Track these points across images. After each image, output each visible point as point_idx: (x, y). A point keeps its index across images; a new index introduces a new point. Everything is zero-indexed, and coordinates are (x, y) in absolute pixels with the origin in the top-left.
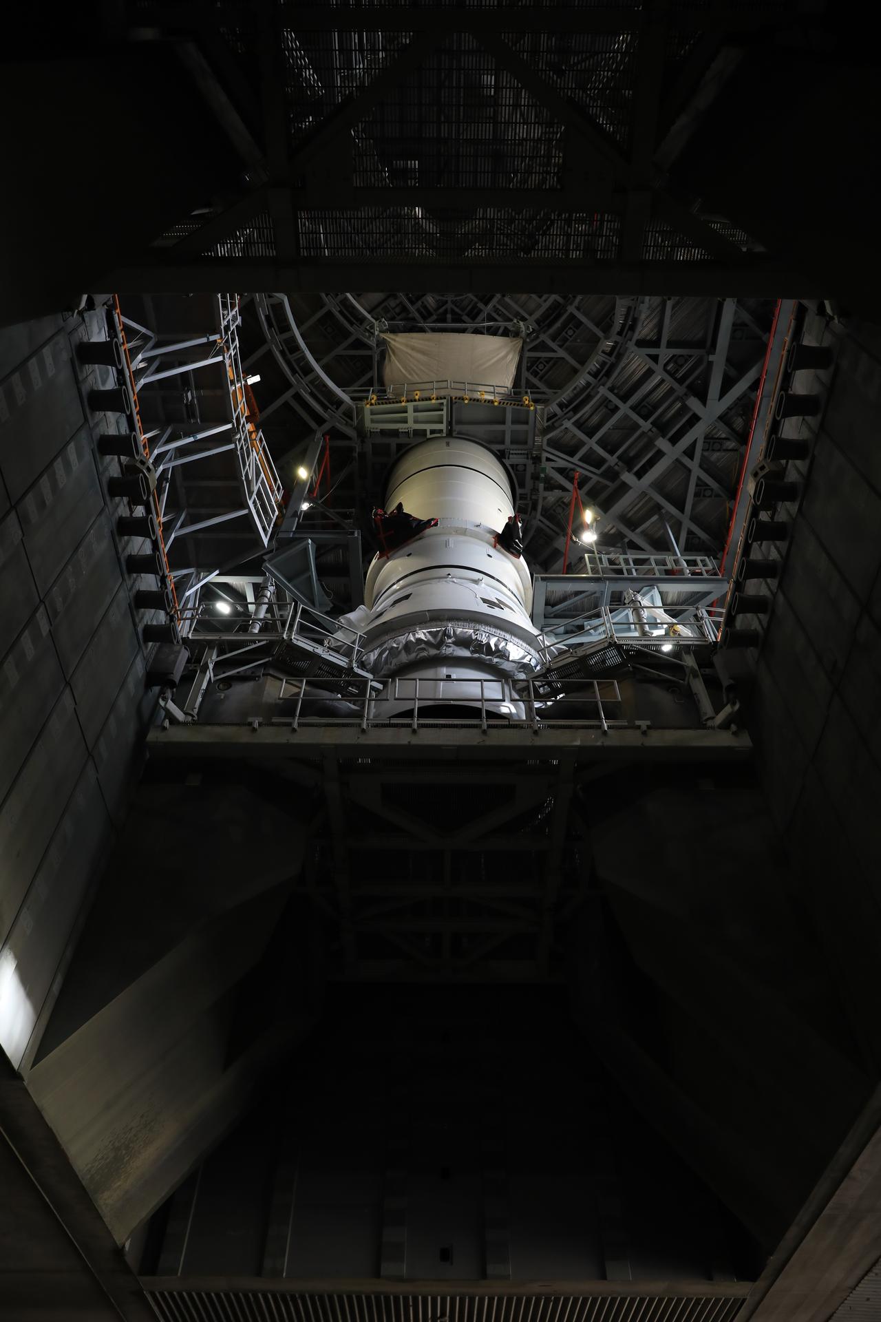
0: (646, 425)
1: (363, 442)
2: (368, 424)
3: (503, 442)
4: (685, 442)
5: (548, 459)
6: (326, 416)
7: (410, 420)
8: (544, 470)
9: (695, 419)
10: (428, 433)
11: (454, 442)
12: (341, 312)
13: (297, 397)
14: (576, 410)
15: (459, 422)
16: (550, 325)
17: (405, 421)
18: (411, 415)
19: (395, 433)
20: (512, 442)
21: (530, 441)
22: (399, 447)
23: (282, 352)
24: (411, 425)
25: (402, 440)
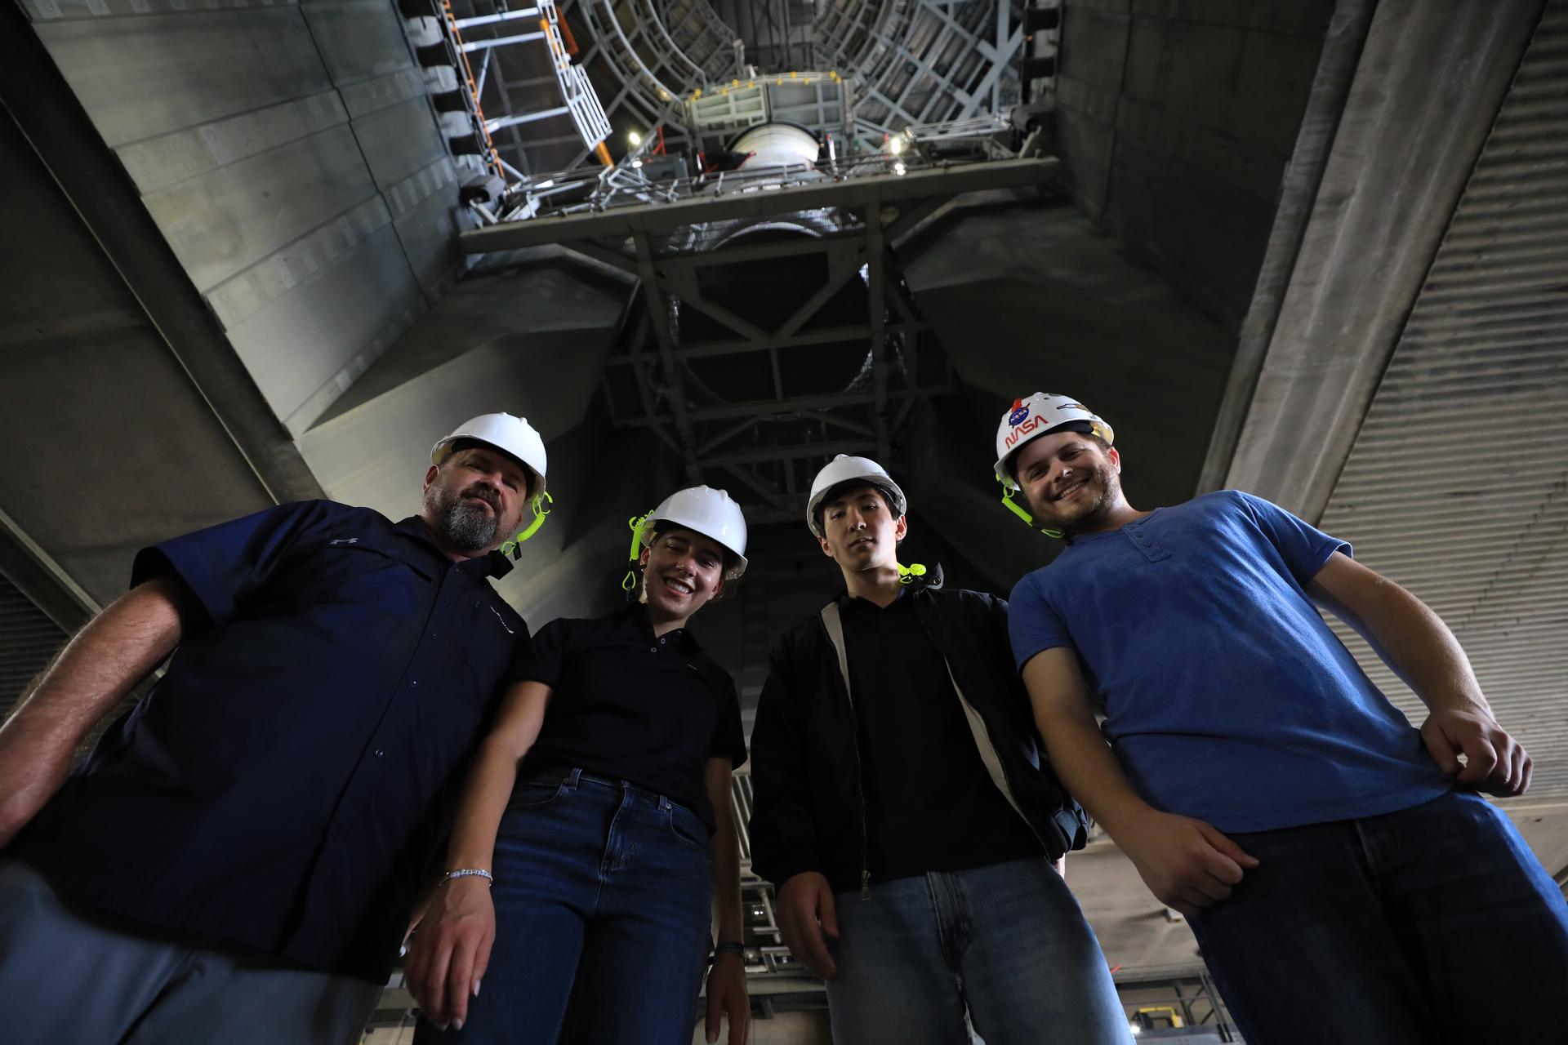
0: (944, 83)
1: (694, 138)
2: (697, 121)
3: (817, 122)
4: (982, 91)
5: (860, 132)
6: (657, 113)
7: (733, 110)
8: (856, 143)
9: (989, 64)
10: (750, 121)
11: (774, 129)
12: (673, 67)
13: (629, 97)
14: (878, 77)
15: (776, 107)
16: (856, 53)
17: (728, 111)
18: (732, 104)
19: (721, 126)
20: (827, 121)
21: (842, 118)
22: (727, 138)
23: (610, 54)
24: (734, 116)
25: (728, 131)
